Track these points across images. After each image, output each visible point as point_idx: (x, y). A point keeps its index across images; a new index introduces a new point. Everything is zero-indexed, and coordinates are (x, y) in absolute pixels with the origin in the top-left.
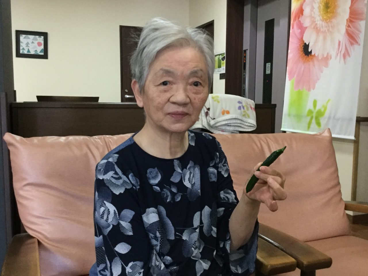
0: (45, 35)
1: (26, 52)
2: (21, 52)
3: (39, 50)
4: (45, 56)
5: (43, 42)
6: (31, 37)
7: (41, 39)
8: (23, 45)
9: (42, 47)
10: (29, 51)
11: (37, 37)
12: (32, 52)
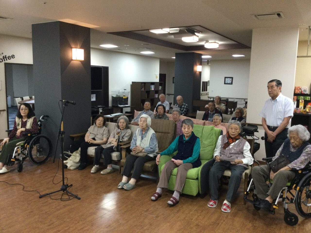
0: (232, 78)
1: (227, 83)
2: (226, 83)
3: (230, 82)
4: (232, 84)
5: (231, 80)
6: (228, 79)
7: (231, 79)
8: (226, 81)
9: (231, 81)
10: (227, 82)
11: (230, 78)
12: (228, 83)
